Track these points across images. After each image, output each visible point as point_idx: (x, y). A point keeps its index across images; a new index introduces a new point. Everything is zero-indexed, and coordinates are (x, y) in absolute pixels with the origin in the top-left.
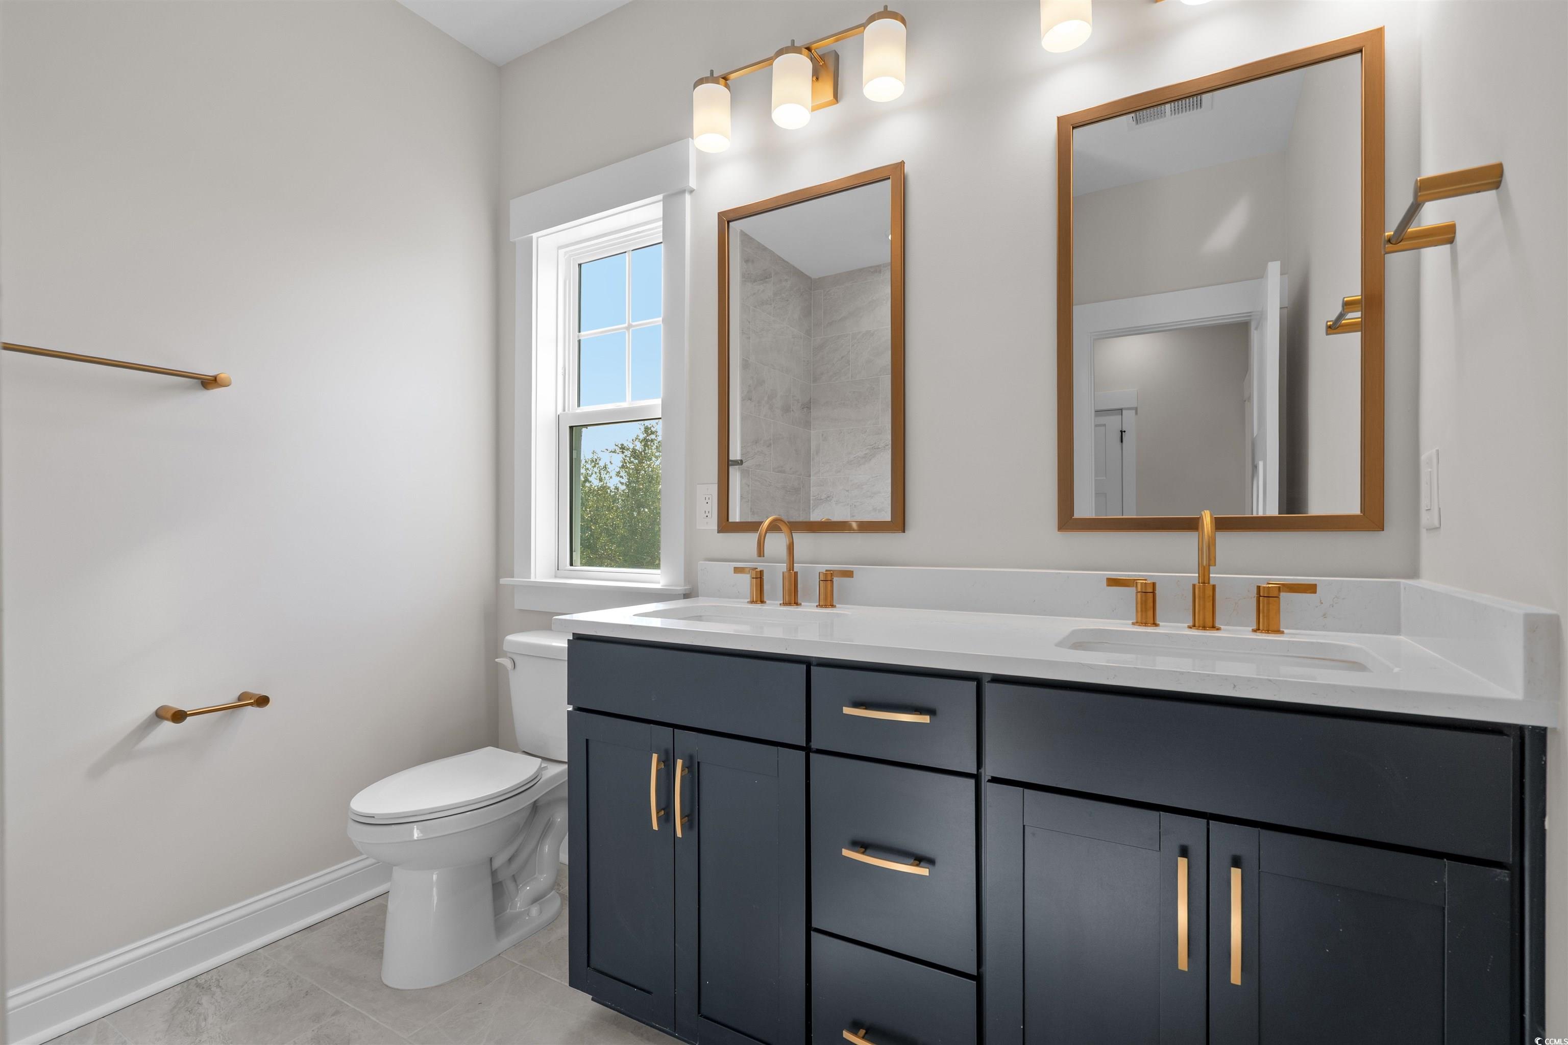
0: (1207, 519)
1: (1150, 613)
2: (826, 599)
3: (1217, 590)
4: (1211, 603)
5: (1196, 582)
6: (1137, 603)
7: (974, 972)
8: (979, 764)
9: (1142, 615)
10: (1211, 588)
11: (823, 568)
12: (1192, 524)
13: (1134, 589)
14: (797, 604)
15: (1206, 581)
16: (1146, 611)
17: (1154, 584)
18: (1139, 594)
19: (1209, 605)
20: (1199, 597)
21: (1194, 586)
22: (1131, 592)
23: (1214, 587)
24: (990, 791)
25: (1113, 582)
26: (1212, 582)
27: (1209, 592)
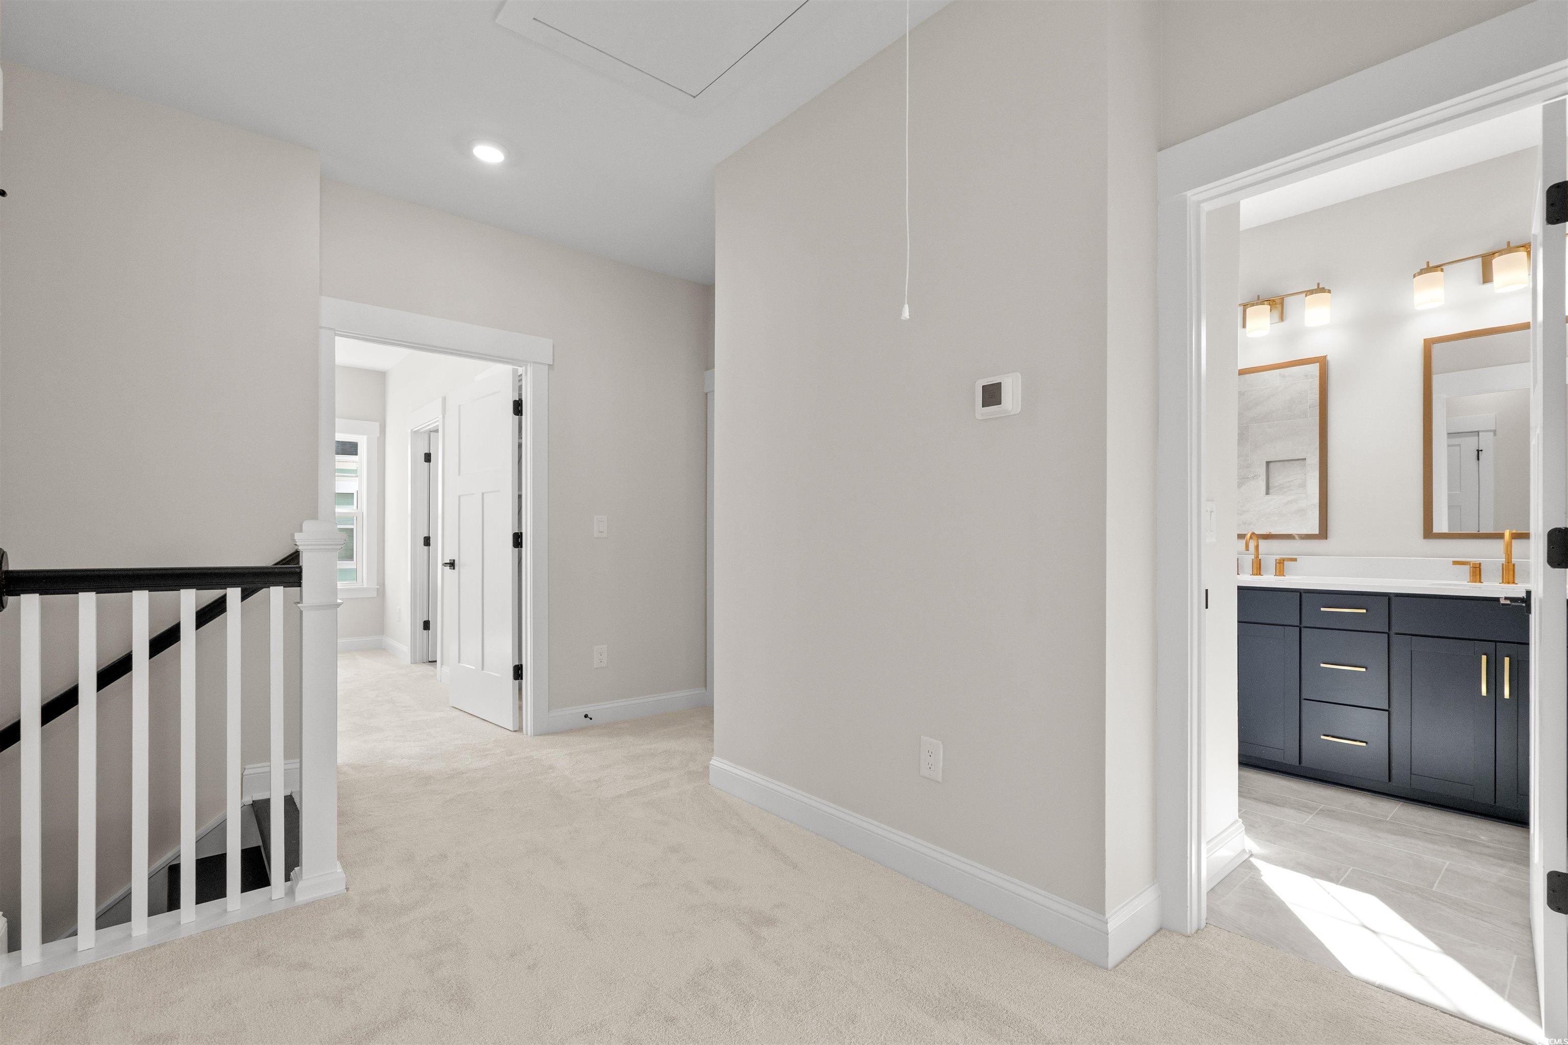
0: (1507, 534)
1: (1478, 577)
2: (1280, 572)
3: (1516, 567)
4: (1512, 572)
5: (1504, 563)
6: (1470, 573)
7: (1387, 708)
8: (1389, 629)
9: (1473, 578)
10: (1512, 565)
11: (1278, 557)
12: (1500, 536)
13: (1469, 566)
14: (1260, 574)
15: (1510, 562)
16: (1476, 576)
17: (1480, 564)
18: (1471, 569)
19: (1511, 573)
20: (1506, 569)
21: (1503, 564)
22: (1467, 567)
23: (1514, 565)
24: (1395, 639)
25: (1455, 563)
26: (1513, 562)
27: (1511, 567)
